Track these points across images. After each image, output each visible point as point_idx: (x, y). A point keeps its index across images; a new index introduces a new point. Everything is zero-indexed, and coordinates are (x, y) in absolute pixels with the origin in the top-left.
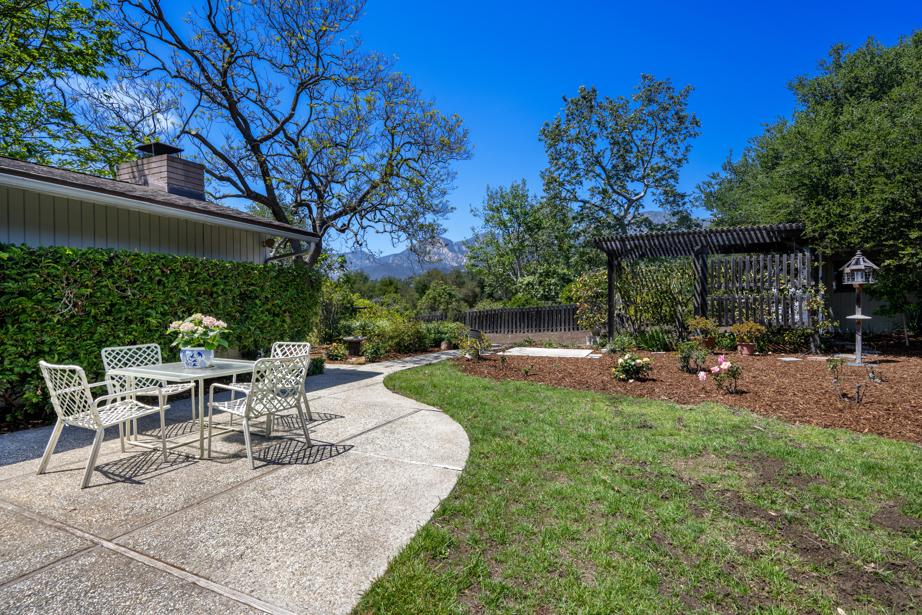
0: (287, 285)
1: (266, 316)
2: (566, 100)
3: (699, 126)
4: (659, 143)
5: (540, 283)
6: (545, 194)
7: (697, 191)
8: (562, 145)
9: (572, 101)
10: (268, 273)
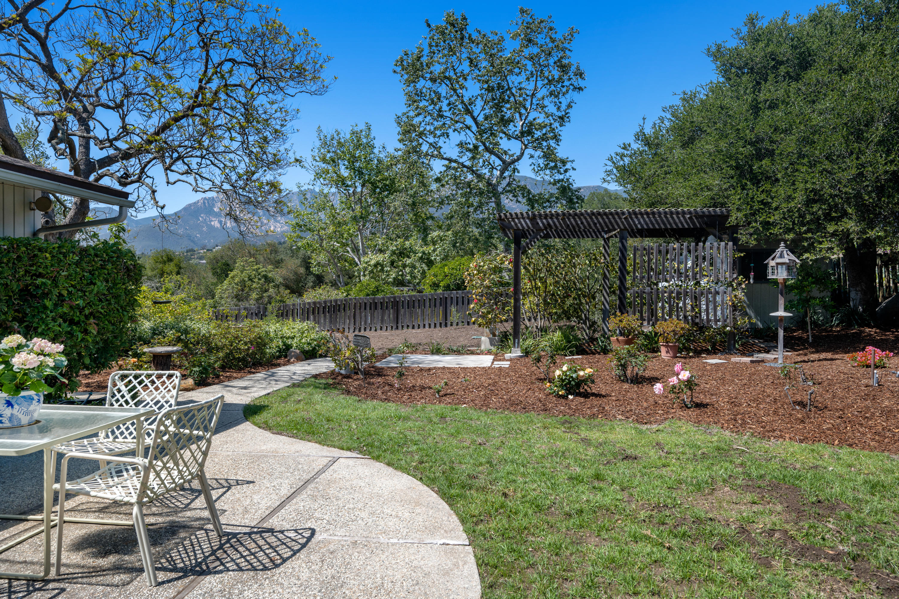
0: (93, 275)
1: (60, 326)
2: (429, 26)
3: (583, 79)
4: (539, 95)
5: (392, 263)
6: (400, 146)
7: (610, 163)
8: (421, 84)
9: (437, 28)
10: (65, 257)
